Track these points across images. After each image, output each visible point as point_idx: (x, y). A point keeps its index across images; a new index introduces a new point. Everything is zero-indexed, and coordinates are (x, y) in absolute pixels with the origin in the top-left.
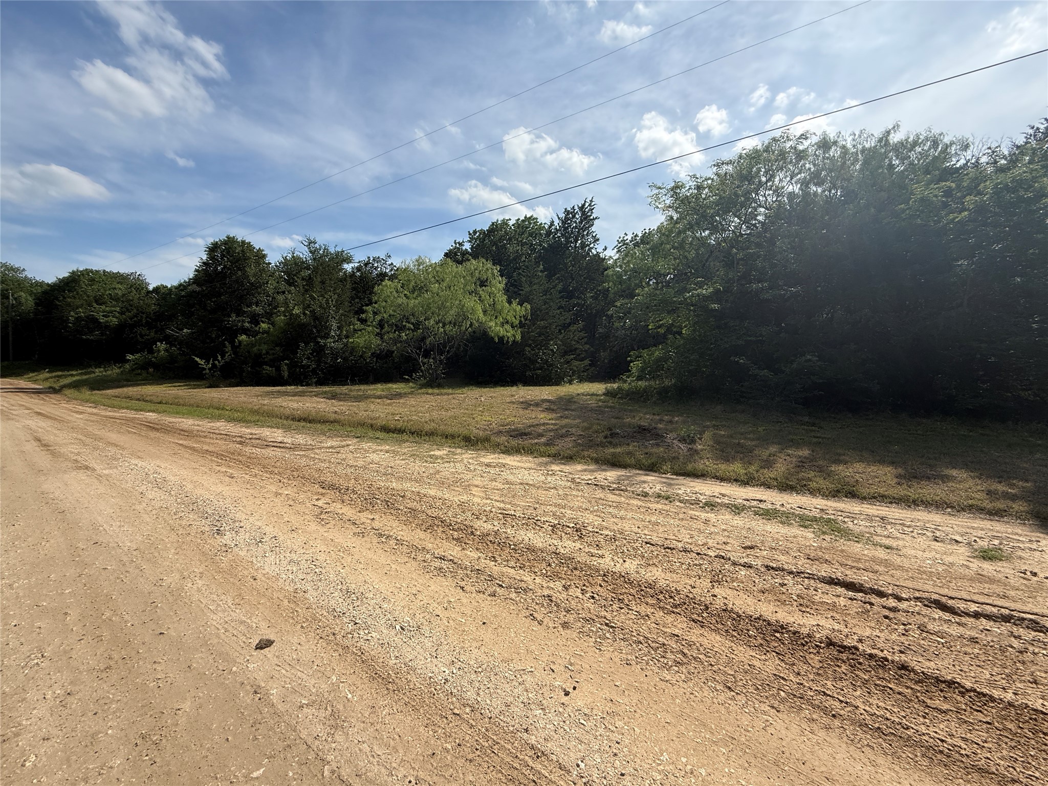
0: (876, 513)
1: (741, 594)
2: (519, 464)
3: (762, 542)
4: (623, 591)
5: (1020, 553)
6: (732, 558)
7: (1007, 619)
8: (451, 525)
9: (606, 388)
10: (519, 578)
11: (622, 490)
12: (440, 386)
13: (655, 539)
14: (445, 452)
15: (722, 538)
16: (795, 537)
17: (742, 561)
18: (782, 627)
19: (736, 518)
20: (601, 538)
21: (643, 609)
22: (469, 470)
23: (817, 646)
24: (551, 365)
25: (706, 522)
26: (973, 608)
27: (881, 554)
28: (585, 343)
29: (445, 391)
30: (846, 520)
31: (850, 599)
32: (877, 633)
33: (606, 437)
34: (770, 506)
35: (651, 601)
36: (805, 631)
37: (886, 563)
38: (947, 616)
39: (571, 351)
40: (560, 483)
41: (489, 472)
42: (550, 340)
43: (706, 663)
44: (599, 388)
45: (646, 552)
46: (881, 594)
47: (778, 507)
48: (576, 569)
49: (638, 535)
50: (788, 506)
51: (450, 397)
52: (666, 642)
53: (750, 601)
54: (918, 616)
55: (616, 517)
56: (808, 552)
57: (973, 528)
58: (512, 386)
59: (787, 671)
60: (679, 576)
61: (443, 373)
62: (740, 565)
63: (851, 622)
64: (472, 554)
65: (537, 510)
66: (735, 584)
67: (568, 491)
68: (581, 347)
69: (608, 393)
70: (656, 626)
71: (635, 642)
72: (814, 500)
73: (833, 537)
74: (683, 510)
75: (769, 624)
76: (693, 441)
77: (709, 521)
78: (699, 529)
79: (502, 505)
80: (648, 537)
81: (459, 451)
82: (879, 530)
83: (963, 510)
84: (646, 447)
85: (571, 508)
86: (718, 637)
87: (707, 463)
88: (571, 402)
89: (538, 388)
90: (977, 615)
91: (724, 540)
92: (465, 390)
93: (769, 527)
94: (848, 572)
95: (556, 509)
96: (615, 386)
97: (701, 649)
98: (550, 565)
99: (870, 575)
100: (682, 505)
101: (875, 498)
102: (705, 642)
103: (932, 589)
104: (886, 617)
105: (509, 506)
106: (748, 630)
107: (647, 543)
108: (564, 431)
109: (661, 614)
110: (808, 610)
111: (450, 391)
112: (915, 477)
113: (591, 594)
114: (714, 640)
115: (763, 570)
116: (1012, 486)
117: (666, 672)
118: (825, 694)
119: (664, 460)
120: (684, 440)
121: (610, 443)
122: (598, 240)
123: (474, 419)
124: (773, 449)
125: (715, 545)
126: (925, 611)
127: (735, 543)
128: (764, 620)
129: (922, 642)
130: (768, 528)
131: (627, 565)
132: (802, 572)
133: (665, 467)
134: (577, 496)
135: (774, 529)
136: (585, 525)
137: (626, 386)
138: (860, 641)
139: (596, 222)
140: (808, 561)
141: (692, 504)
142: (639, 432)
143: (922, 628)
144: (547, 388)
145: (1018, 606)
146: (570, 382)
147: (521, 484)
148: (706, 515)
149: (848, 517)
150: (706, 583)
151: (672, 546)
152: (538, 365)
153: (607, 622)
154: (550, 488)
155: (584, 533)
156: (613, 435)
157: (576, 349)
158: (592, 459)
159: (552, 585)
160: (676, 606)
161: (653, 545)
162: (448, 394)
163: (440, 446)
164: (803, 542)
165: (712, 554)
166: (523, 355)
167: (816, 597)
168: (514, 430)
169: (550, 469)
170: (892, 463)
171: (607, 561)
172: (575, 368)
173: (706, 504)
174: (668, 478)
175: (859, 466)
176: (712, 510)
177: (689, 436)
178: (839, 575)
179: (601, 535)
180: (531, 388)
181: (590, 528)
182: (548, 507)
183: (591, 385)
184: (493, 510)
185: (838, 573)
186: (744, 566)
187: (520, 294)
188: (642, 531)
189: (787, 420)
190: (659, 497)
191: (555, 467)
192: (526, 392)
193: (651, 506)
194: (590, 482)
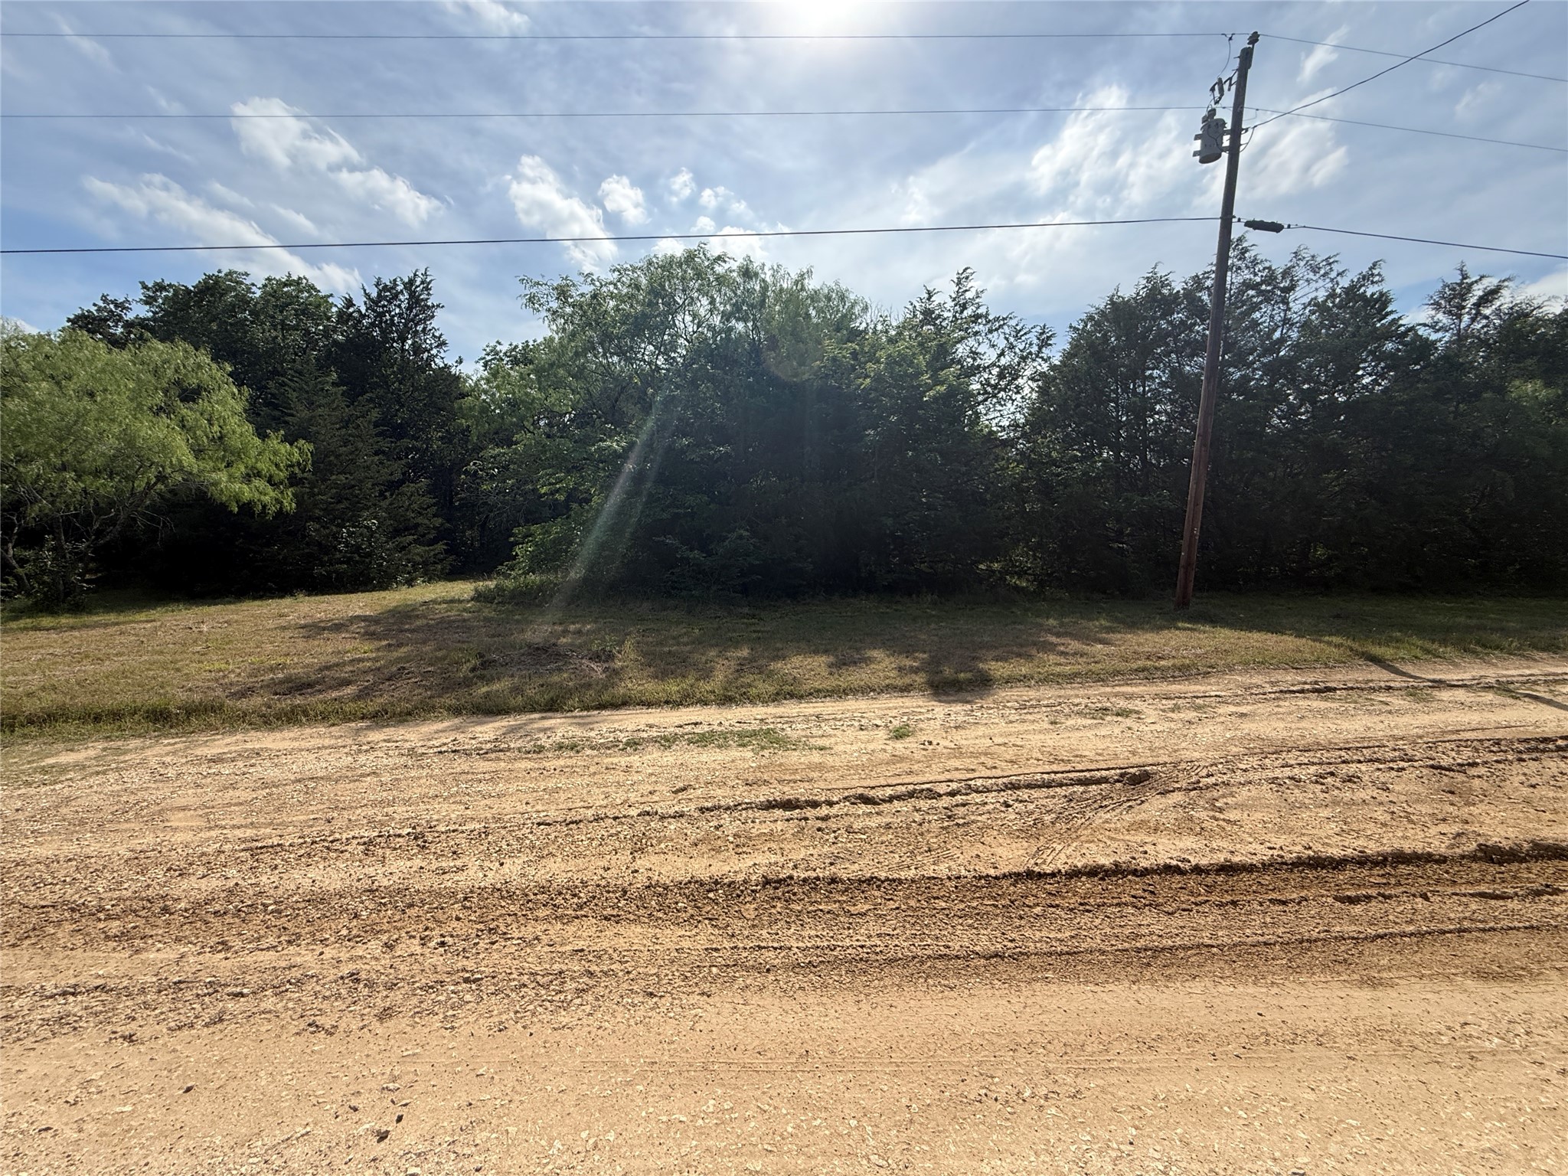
0: (811, 711)
1: (669, 856)
2: (296, 744)
3: (697, 778)
4: (498, 913)
5: (921, 725)
6: (660, 811)
7: (911, 795)
8: (101, 909)
9: (476, 590)
10: (284, 964)
11: (501, 751)
12: (77, 609)
13: (553, 814)
14: (91, 753)
15: (647, 786)
16: (733, 761)
17: (671, 812)
18: (716, 883)
19: (667, 753)
20: (461, 839)
21: (529, 932)
22: (164, 779)
23: (753, 891)
24: (369, 555)
25: (628, 769)
26: (889, 791)
27: (816, 757)
28: (434, 516)
29: (96, 618)
30: (785, 726)
31: (788, 820)
32: (811, 851)
33: (473, 670)
34: (707, 729)
35: (542, 913)
36: (740, 878)
37: (820, 767)
38: (868, 808)
39: (407, 529)
40: (385, 761)
41: (219, 773)
42: (362, 509)
43: (621, 974)
44: (463, 589)
45: (538, 839)
46: (815, 805)
47: (716, 728)
48: (411, 906)
49: (526, 816)
50: (727, 724)
51: (111, 630)
52: (564, 968)
53: (680, 862)
54: (846, 818)
55: (490, 796)
56: (746, 776)
57: (889, 708)
58: (282, 597)
59: (720, 938)
60: (587, 859)
61: (88, 582)
62: (670, 817)
63: (787, 846)
64: (161, 956)
65: (334, 822)
66: (663, 846)
67: (399, 774)
68: (427, 522)
69: (479, 597)
70: (550, 949)
71: (515, 989)
72: (754, 709)
73: (772, 750)
74: (596, 760)
75: (702, 885)
76: (610, 657)
77: (631, 767)
78: (618, 783)
79: (249, 833)
80: (542, 814)
81: (134, 743)
82: (814, 731)
83: (882, 691)
84: (541, 675)
85: (406, 802)
86: (639, 929)
87: (630, 685)
88: (410, 617)
89: (341, 597)
90: (891, 799)
91: (651, 788)
92: (155, 613)
93: (705, 756)
94: (786, 789)
95: (376, 810)
96: (491, 584)
97: (615, 955)
98: (356, 916)
99: (806, 785)
100: (595, 752)
101: (811, 694)
102: (621, 943)
103: (857, 783)
104: (819, 829)
105: (268, 830)
106: (677, 903)
107: (539, 824)
108: (394, 669)
109: (559, 926)
110: (745, 849)
111: (112, 617)
112: (844, 664)
113: (439, 940)
114: (634, 935)
115: (696, 815)
116: (915, 659)
117: (564, 1013)
118: (759, 947)
119: (570, 693)
120: (598, 657)
121: (482, 678)
122: (444, 343)
123: (178, 670)
124: (713, 653)
125: (639, 799)
126: (852, 810)
127: (664, 789)
128: (697, 882)
129: (849, 845)
130: (704, 758)
131: (506, 869)
132: (739, 804)
133: (570, 702)
134: (419, 778)
135: (711, 757)
136: (433, 824)
137: (509, 584)
138: (795, 867)
139: (438, 312)
140: (746, 788)
141: (609, 748)
142: (529, 654)
143: (849, 830)
144: (360, 595)
145: (920, 779)
146: (410, 583)
147: (299, 781)
148: (628, 759)
149: (787, 722)
150: (625, 857)
151: (578, 818)
152: (338, 555)
153: (467, 975)
154: (363, 775)
155: (430, 839)
156: (486, 664)
157: (417, 525)
158: (449, 710)
159: (359, 951)
160: (581, 907)
161: (549, 824)
162: (106, 626)
163: (72, 742)
164: (741, 764)
165: (634, 812)
166: (303, 537)
167: (753, 831)
168: (282, 682)
169: (365, 741)
170: (826, 652)
171: (471, 872)
172: (418, 559)
173: (628, 744)
174: (575, 717)
175: (797, 660)
176: (635, 750)
177: (604, 650)
178: (778, 796)
179: (463, 832)
180: (327, 598)
181: (442, 828)
182: (359, 811)
183: (449, 585)
184: (227, 847)
185: (776, 793)
186: (674, 817)
187: (286, 422)
188: (533, 807)
189: (726, 614)
190: (561, 748)
191: (376, 736)
192: (314, 606)
193: (547, 765)
194: (444, 749)
